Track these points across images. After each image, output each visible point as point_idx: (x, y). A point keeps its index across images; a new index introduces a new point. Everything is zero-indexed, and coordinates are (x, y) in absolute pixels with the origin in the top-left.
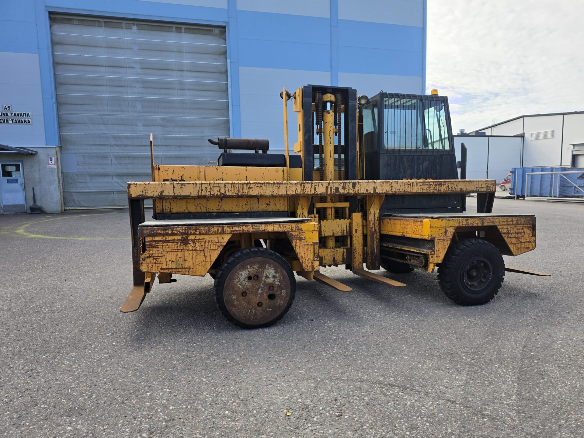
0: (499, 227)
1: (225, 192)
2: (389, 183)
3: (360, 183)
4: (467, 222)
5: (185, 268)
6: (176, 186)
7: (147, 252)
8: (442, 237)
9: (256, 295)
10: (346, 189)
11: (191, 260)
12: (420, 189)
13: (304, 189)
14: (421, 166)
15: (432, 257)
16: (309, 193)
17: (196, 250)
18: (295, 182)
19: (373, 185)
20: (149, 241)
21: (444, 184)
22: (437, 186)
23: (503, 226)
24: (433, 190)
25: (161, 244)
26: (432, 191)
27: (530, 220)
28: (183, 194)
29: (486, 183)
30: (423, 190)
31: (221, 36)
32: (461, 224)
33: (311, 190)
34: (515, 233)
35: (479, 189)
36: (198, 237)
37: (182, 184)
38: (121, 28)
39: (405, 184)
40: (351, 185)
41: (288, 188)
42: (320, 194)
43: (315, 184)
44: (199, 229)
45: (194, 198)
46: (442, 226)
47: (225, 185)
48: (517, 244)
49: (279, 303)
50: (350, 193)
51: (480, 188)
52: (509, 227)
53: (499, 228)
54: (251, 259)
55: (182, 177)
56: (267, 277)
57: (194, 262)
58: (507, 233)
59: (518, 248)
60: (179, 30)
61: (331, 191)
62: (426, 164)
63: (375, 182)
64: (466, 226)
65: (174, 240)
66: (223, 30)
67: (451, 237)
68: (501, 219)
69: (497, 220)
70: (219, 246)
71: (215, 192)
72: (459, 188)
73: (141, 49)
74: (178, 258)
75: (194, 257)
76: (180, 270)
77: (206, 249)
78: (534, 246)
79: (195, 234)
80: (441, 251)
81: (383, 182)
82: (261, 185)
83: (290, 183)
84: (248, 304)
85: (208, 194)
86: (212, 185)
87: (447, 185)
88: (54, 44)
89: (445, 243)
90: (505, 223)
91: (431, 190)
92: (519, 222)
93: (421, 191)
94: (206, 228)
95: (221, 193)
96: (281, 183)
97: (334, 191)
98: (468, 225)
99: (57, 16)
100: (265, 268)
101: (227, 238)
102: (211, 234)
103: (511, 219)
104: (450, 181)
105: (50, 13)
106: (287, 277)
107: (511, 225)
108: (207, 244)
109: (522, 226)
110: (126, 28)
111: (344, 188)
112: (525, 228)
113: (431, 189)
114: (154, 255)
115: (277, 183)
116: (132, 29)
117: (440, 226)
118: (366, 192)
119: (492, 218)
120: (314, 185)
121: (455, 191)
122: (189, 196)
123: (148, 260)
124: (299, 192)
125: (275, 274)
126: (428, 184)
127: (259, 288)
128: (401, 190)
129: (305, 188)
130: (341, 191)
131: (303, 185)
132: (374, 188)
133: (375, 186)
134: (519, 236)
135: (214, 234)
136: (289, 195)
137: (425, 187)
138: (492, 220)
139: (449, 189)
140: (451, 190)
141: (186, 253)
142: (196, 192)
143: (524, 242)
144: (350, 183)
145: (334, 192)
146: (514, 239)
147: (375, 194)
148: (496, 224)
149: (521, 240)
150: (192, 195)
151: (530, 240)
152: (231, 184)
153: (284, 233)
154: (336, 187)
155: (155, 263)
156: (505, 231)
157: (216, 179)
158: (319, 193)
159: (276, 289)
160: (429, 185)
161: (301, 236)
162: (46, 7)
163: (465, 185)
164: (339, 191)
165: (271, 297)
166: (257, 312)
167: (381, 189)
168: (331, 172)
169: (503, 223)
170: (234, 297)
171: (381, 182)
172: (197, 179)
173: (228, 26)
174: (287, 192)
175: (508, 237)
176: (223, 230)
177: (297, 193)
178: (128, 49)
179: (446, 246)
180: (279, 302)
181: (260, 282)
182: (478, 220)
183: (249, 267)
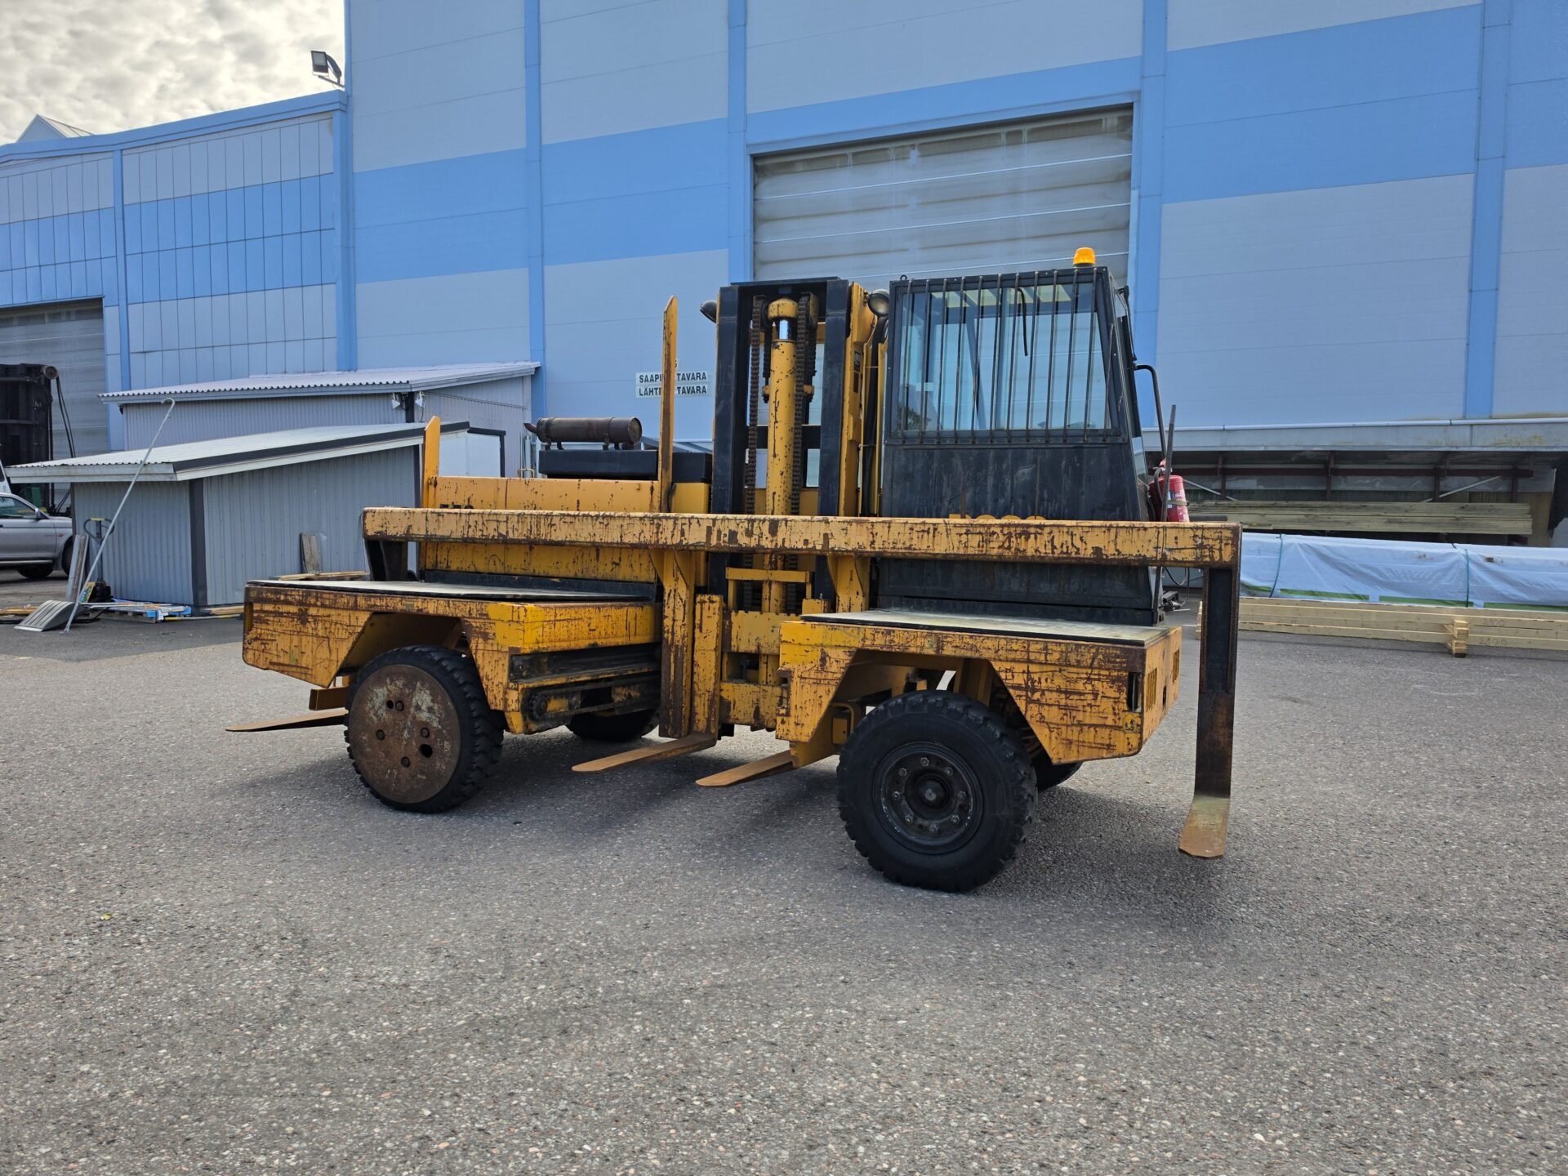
0: (996, 666)
1: (507, 532)
2: (865, 525)
3: (789, 523)
4: (888, 638)
5: (301, 667)
6: (429, 515)
7: (254, 631)
8: (812, 672)
9: (400, 740)
10: (755, 537)
11: (310, 653)
12: (956, 544)
13: (657, 533)
14: (1008, 480)
15: (783, 722)
16: (669, 543)
17: (317, 636)
18: (641, 514)
19: (823, 529)
20: (257, 611)
21: (1036, 534)
22: (1013, 539)
23: (1013, 664)
24: (1000, 551)
25: (271, 619)
26: (995, 552)
27: (1117, 656)
28: (440, 533)
29: (1195, 536)
30: (966, 547)
31: (1123, 131)
32: (868, 642)
33: (673, 535)
34: (1059, 691)
35: (1168, 553)
36: (322, 612)
37: (439, 514)
38: (886, 161)
39: (912, 529)
40: (766, 527)
41: (625, 527)
42: (693, 545)
43: (684, 521)
44: (322, 598)
45: (456, 541)
46: (812, 642)
47: (507, 519)
48: (1064, 728)
49: (437, 768)
50: (763, 547)
51: (1171, 550)
52: (1033, 668)
53: (997, 668)
54: (393, 668)
55: (469, 499)
56: (418, 708)
57: (315, 657)
58: (1027, 688)
59: (1070, 742)
60: (1015, 138)
61: (719, 538)
62: (1024, 472)
63: (827, 522)
64: (885, 649)
65: (288, 613)
66: (1127, 113)
67: (839, 676)
68: (1003, 642)
69: (989, 643)
70: (350, 634)
71: (491, 532)
72: (1089, 547)
73: (923, 204)
74: (293, 648)
75: (315, 648)
76: (294, 669)
77: (332, 636)
78: (1135, 743)
79: (315, 605)
80: (808, 711)
81: (850, 523)
82: (572, 519)
83: (629, 517)
84: (387, 756)
85: (478, 535)
86: (486, 518)
87: (1046, 538)
88: (757, 220)
89: (822, 690)
90: (1018, 656)
91: (994, 549)
92: (1073, 658)
93: (962, 551)
94: (332, 596)
95: (500, 535)
96: (611, 517)
97: (726, 539)
98: (891, 647)
99: (769, 162)
100: (414, 689)
101: (363, 618)
102: (338, 608)
103: (1040, 646)
104: (1058, 526)
105: (755, 158)
106: (454, 713)
107: (1041, 663)
108: (333, 627)
109: (1085, 671)
110: (896, 159)
111: (749, 533)
112: (1099, 680)
113: (992, 545)
114: (263, 637)
115: (604, 517)
116: (908, 158)
117: (806, 642)
118: (805, 547)
119: (971, 637)
120: (679, 522)
121: (1073, 555)
122: (449, 537)
123: (255, 644)
124: (648, 537)
125: (431, 704)
126: (982, 530)
127: (404, 728)
128: (899, 545)
129: (661, 530)
130: (743, 540)
131: (656, 521)
132: (826, 535)
133: (829, 532)
134: (1074, 701)
135: (343, 609)
136: (625, 543)
137: (975, 540)
138: (971, 641)
139: (1054, 547)
140: (1062, 552)
141: (304, 638)
142: (460, 529)
143: (1095, 726)
144: (764, 521)
145: (724, 542)
146: (1055, 709)
147: (828, 551)
148: (986, 655)
149: (1080, 716)
150: (454, 536)
151: (1120, 723)
152: (519, 515)
153: (455, 621)
154: (730, 531)
155: (263, 651)
156: (1020, 680)
157: (522, 506)
158: (690, 542)
159: (433, 736)
160: (988, 534)
161: (487, 631)
162: (747, 146)
163: (1113, 537)
164: (736, 541)
165: (426, 751)
166: (400, 776)
167: (844, 540)
168: (774, 493)
169: (1012, 656)
170: (364, 738)
171: (844, 522)
172: (492, 503)
173: (1139, 101)
174: (621, 537)
175: (1029, 701)
176: (356, 602)
177: (642, 539)
178: (897, 207)
179: (823, 699)
180: (438, 765)
181: (406, 717)
182: (925, 638)
183: (388, 681)
